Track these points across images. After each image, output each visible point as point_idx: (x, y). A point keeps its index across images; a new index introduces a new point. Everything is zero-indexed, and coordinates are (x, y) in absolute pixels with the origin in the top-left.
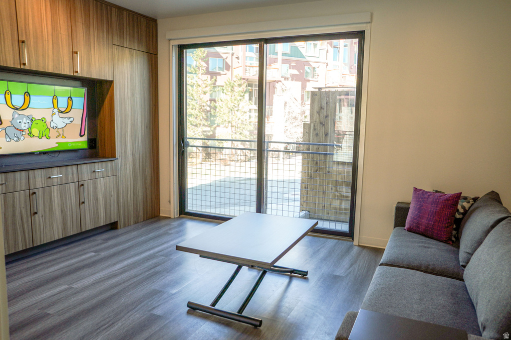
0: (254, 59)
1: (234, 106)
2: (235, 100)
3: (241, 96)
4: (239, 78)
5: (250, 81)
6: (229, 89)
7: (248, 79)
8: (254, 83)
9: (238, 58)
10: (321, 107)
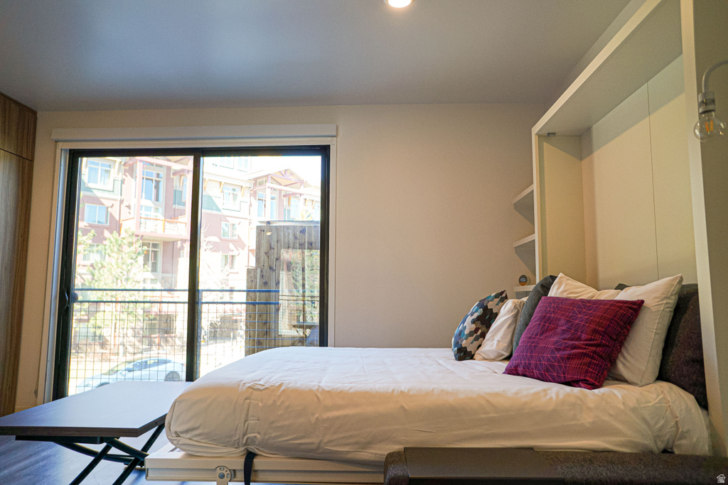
0: (153, 209)
1: (121, 273)
2: (123, 264)
3: (132, 258)
4: (130, 233)
5: (145, 240)
6: (115, 249)
7: (142, 236)
8: (151, 243)
9: (129, 207)
10: (270, 246)
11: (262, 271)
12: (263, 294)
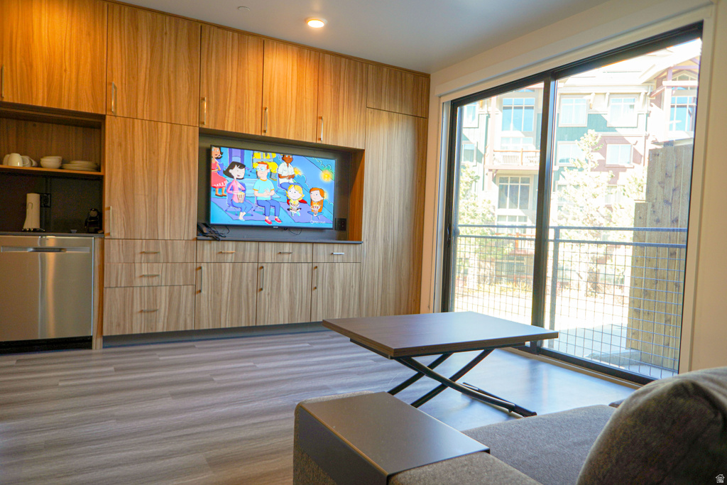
10: (666, 174)
11: (653, 206)
12: (654, 233)
